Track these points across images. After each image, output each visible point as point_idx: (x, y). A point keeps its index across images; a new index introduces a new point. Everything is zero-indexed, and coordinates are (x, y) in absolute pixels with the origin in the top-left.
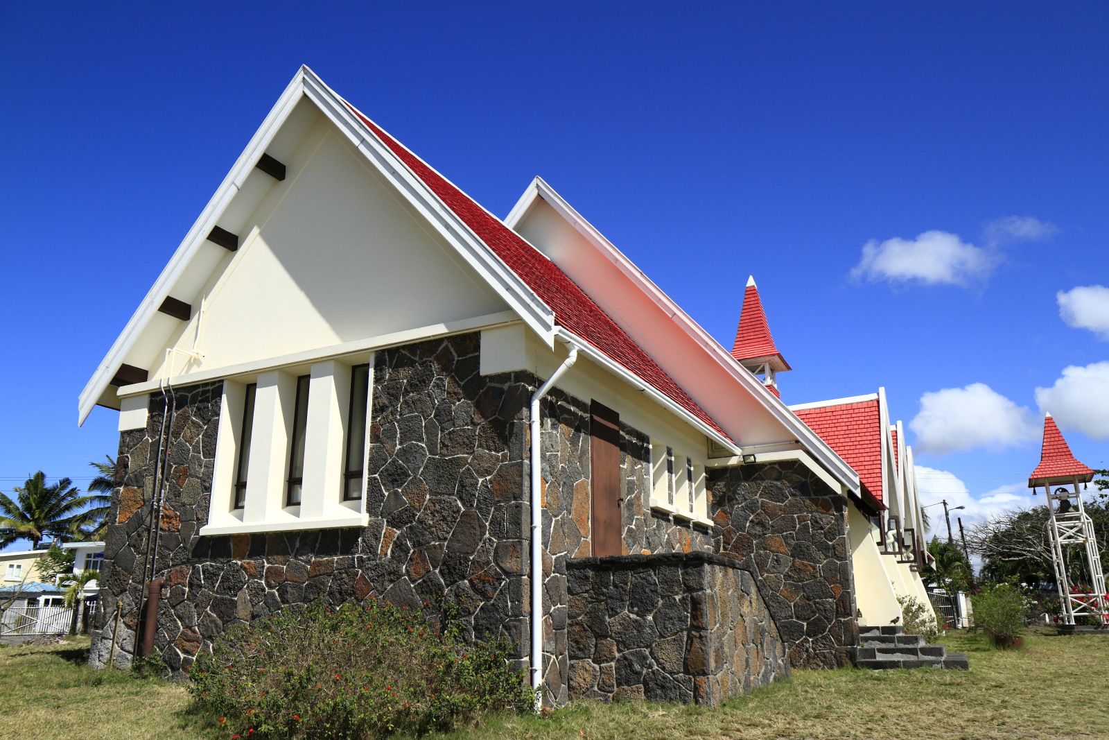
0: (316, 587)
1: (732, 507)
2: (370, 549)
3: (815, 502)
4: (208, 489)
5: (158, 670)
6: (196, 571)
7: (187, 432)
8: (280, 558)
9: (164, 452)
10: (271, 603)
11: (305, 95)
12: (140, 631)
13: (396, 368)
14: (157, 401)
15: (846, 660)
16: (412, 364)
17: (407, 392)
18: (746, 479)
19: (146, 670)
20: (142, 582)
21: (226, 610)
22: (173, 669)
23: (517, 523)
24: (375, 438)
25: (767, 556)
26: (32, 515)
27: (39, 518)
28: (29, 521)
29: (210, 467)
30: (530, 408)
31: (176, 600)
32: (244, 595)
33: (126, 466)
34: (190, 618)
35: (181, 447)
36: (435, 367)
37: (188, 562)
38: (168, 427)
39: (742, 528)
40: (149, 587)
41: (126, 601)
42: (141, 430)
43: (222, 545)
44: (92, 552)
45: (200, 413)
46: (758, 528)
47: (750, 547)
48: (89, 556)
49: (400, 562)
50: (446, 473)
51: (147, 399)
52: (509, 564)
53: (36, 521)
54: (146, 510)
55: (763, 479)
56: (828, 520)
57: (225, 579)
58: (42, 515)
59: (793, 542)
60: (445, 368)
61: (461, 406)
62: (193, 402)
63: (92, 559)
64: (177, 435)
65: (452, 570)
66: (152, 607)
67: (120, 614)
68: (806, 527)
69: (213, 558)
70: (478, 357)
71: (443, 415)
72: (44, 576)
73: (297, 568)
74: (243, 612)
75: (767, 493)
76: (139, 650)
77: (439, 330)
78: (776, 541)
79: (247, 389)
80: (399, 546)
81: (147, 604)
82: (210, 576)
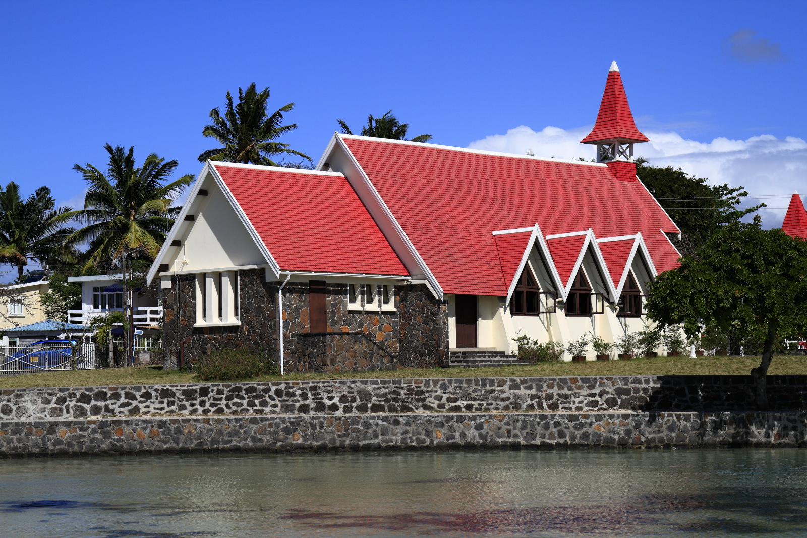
0: (228, 344)
1: (405, 302)
2: (241, 332)
3: (431, 301)
4: (195, 311)
5: (186, 370)
6: (194, 338)
7: (185, 291)
8: (218, 334)
9: (179, 298)
10: (217, 349)
11: (209, 172)
12: (179, 358)
13: (245, 276)
14: (174, 279)
15: (437, 365)
16: (249, 276)
17: (248, 285)
18: (411, 291)
19: (182, 370)
20: (177, 342)
21: (204, 350)
22: (190, 369)
23: (275, 325)
24: (241, 298)
25: (416, 324)
26: (12, 235)
27: (20, 238)
28: (9, 243)
29: (195, 304)
30: (278, 293)
31: (189, 348)
32: (209, 346)
33: (166, 302)
34: (194, 353)
35: (184, 296)
36: (255, 277)
37: (191, 335)
38: (179, 289)
39: (408, 312)
40: (180, 343)
41: (172, 348)
42: (170, 289)
43: (201, 330)
44: (99, 286)
45: (189, 284)
46: (414, 312)
47: (411, 320)
48: (95, 290)
49: (249, 336)
50: (259, 310)
51: (170, 278)
52: (274, 337)
53: (17, 242)
54: (175, 318)
55: (416, 291)
56: (435, 309)
57: (203, 341)
58: (24, 235)
59: (424, 318)
60: (258, 278)
61: (262, 290)
62: (186, 281)
63: (99, 293)
64: (182, 292)
65: (262, 339)
66: (182, 350)
67: (171, 353)
68: (428, 312)
69: (199, 335)
70: (265, 276)
71: (257, 292)
72: (49, 310)
73: (222, 337)
74: (209, 351)
75: (417, 297)
76: (179, 364)
77: (255, 267)
78: (419, 317)
79: (204, 276)
80: (249, 331)
81: (180, 349)
82: (198, 340)
